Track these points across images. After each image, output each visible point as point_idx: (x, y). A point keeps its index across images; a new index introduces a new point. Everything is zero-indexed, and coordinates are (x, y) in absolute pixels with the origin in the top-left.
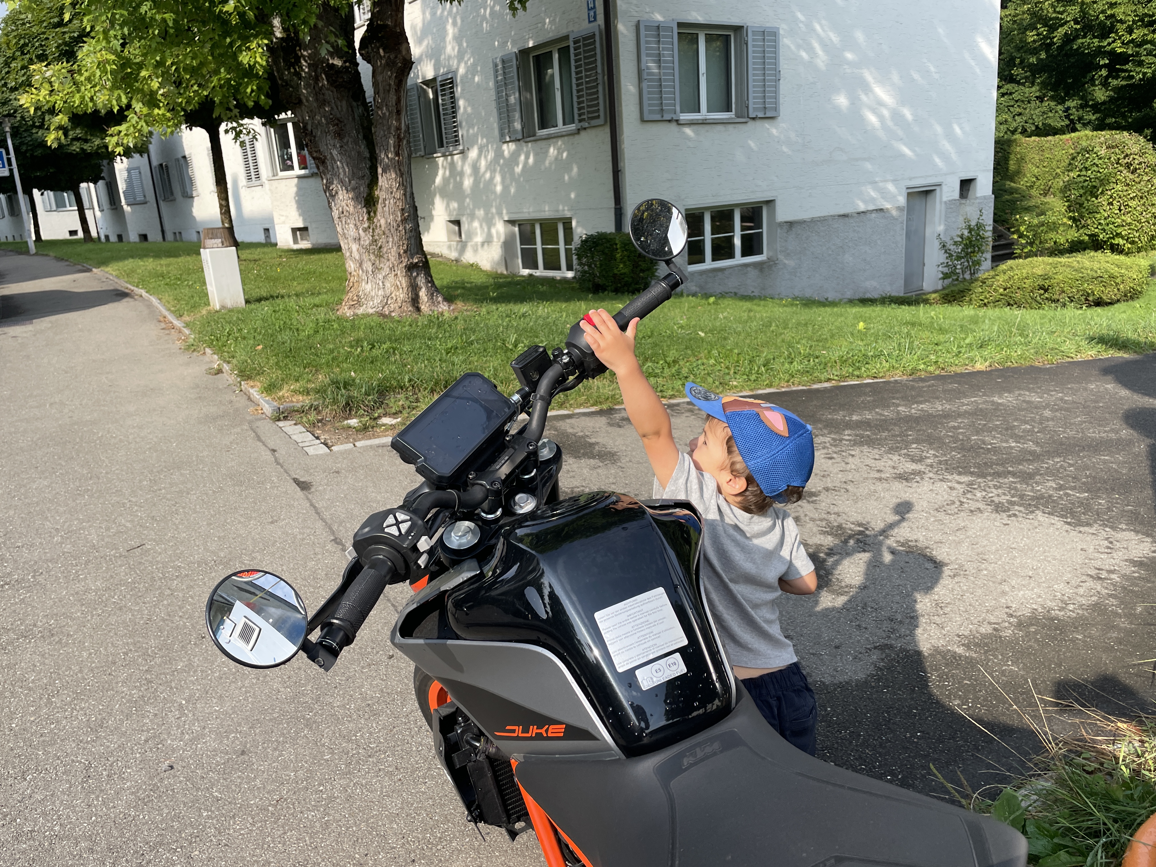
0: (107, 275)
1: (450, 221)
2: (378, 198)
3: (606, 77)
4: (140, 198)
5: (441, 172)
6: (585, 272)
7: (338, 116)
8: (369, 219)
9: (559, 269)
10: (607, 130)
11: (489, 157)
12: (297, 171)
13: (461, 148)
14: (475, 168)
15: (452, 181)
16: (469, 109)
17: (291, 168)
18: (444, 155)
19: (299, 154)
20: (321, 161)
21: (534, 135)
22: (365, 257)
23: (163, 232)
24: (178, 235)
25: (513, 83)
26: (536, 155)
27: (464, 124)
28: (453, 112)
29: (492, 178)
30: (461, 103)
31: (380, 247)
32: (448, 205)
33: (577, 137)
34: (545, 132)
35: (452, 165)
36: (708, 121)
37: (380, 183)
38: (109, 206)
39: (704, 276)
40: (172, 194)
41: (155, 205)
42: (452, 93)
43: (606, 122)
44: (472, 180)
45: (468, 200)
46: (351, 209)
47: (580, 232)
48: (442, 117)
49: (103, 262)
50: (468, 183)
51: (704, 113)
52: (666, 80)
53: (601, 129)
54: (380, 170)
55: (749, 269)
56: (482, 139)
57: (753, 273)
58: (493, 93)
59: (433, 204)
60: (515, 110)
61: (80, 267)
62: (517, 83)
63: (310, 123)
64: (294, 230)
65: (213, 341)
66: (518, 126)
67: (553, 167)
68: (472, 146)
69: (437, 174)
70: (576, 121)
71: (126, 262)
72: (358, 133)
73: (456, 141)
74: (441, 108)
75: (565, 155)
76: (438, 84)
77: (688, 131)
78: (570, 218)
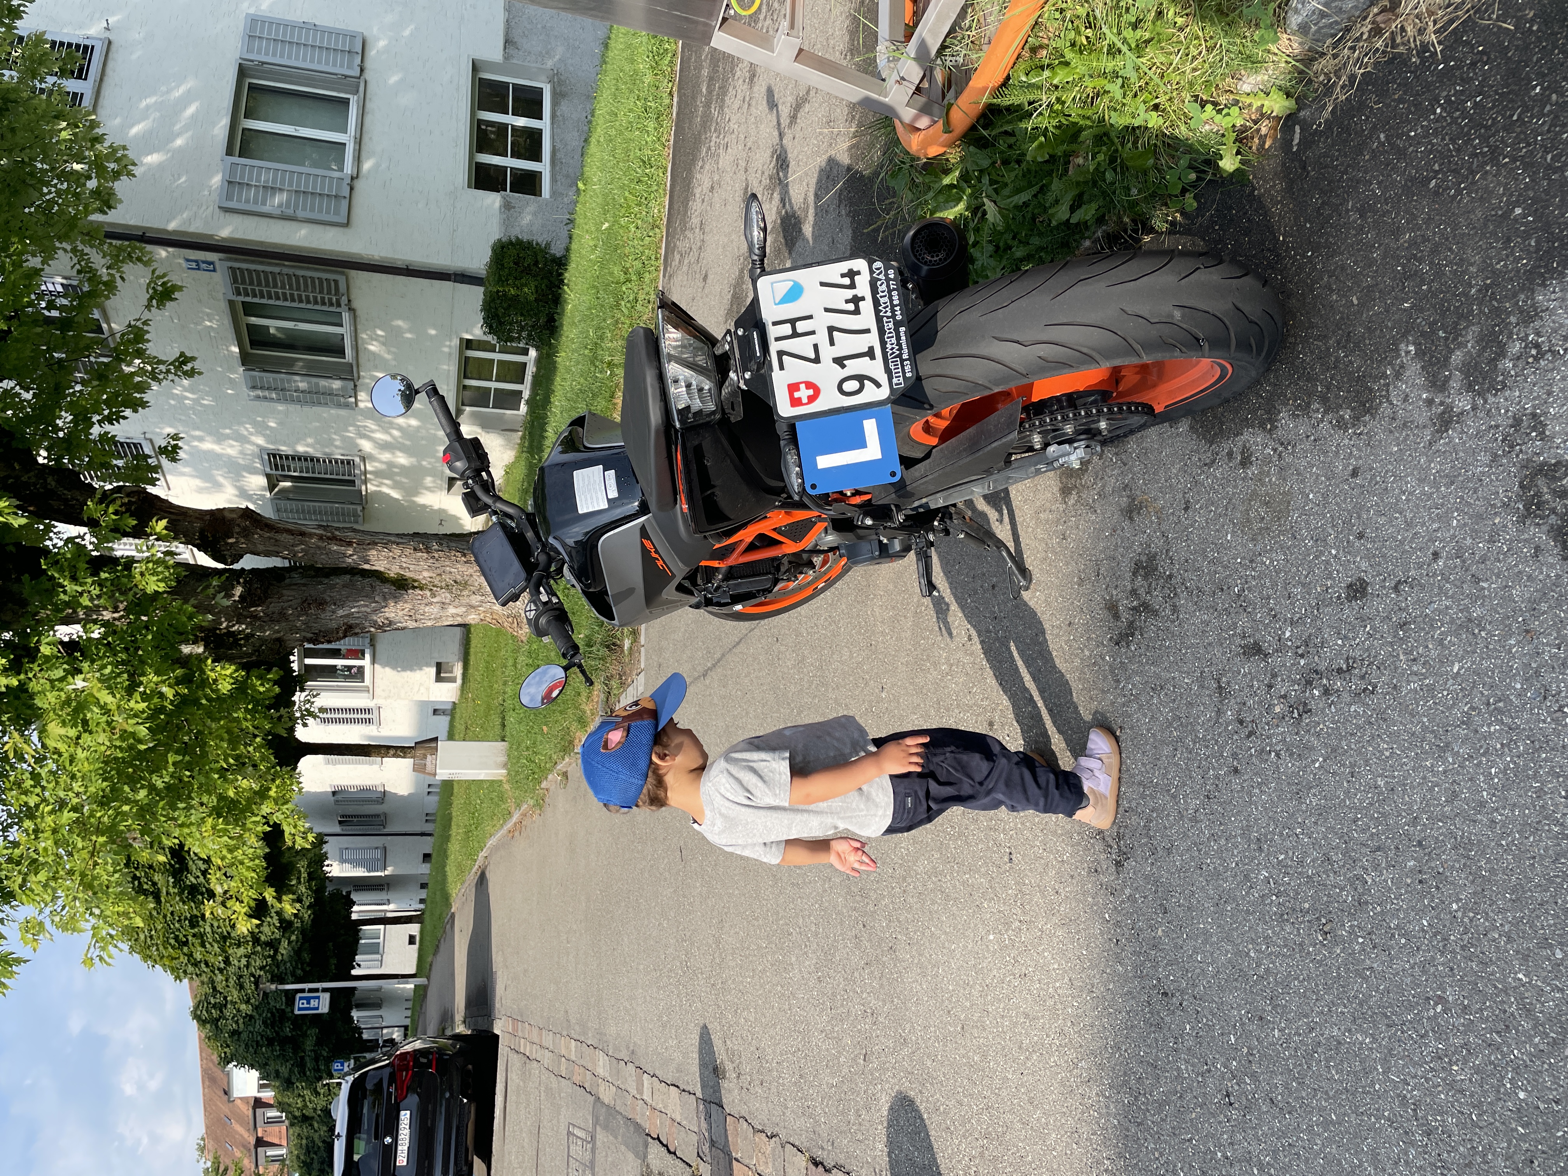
0: (460, 895)
1: (449, 489)
2: (398, 574)
3: (286, 263)
4: (379, 854)
5: (385, 490)
6: (529, 335)
7: (299, 601)
8: (421, 589)
9: (525, 365)
10: (353, 273)
11: (373, 427)
12: (366, 662)
13: (357, 460)
14: (385, 446)
15: (398, 478)
16: (310, 440)
17: (361, 669)
18: (365, 482)
19: (345, 657)
20: (349, 630)
21: (351, 365)
22: (465, 600)
23: (423, 834)
24: (429, 818)
25: (282, 380)
26: (376, 368)
27: (327, 450)
28: (312, 460)
29: (400, 428)
30: (301, 449)
31: (455, 582)
32: (428, 489)
33: (358, 313)
34: (348, 351)
35: (378, 474)
36: (358, 136)
37: (382, 569)
38: (384, 892)
39: (558, 178)
40: (378, 816)
41: (389, 838)
42: (287, 457)
43: (343, 273)
44: (399, 454)
45: (424, 463)
46: (408, 606)
47: (477, 331)
48: (317, 475)
49: (446, 900)
50: (402, 459)
51: (346, 138)
52: (299, 184)
53: (351, 281)
54: (367, 567)
55: (558, 114)
56: (349, 431)
57: (565, 107)
58: (292, 408)
59: (424, 506)
60: (317, 384)
61: (448, 926)
62: (283, 376)
63: (304, 634)
64: (439, 679)
65: (534, 778)
66: (336, 384)
67: (393, 349)
68: (357, 445)
69: (388, 495)
70: (338, 310)
71: (449, 873)
72: (321, 583)
73: (348, 462)
74: (305, 475)
75: (380, 332)
76: (274, 472)
77: (367, 166)
78: (461, 339)
